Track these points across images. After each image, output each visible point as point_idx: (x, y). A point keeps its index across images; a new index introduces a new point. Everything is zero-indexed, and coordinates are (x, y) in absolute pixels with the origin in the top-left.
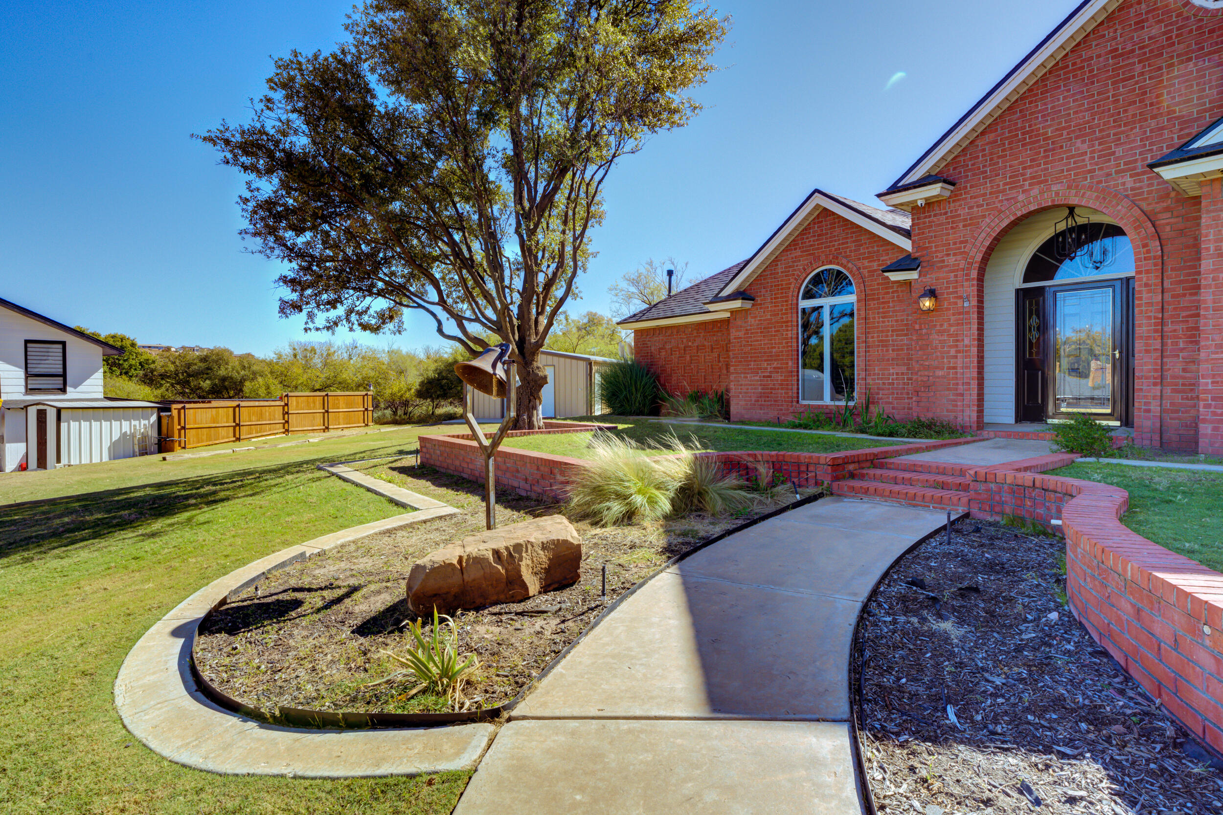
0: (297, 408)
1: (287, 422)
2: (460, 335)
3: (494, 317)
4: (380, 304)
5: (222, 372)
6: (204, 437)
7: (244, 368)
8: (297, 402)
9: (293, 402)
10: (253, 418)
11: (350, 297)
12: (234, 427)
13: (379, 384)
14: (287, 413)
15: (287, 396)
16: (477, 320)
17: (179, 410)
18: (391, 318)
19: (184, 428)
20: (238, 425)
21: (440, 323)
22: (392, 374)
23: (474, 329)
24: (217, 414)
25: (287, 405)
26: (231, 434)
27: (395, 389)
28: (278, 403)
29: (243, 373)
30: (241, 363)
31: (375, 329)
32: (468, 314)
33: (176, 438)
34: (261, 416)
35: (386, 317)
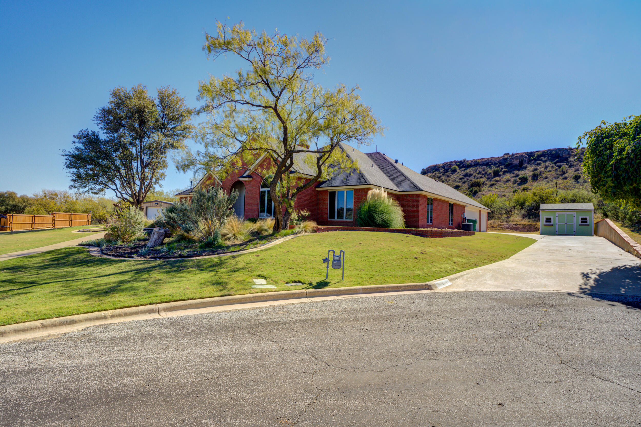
0: (59, 218)
1: (54, 223)
2: (121, 197)
3: (131, 193)
4: (98, 187)
5: (11, 203)
6: (19, 227)
7: (24, 202)
8: (59, 216)
9: (57, 216)
10: (40, 221)
11: (91, 186)
12: (32, 224)
13: (94, 211)
14: (54, 220)
15: (55, 213)
16: (126, 194)
17: (10, 216)
18: (102, 191)
19: (12, 223)
20: (34, 223)
21: (117, 193)
22: (100, 208)
23: (125, 196)
24: (25, 218)
25: (54, 217)
26: (31, 226)
27: (101, 214)
28: (51, 216)
29: (24, 204)
30: (23, 199)
31: (97, 194)
32: (124, 192)
33: (8, 226)
34: (43, 221)
35: (101, 190)
